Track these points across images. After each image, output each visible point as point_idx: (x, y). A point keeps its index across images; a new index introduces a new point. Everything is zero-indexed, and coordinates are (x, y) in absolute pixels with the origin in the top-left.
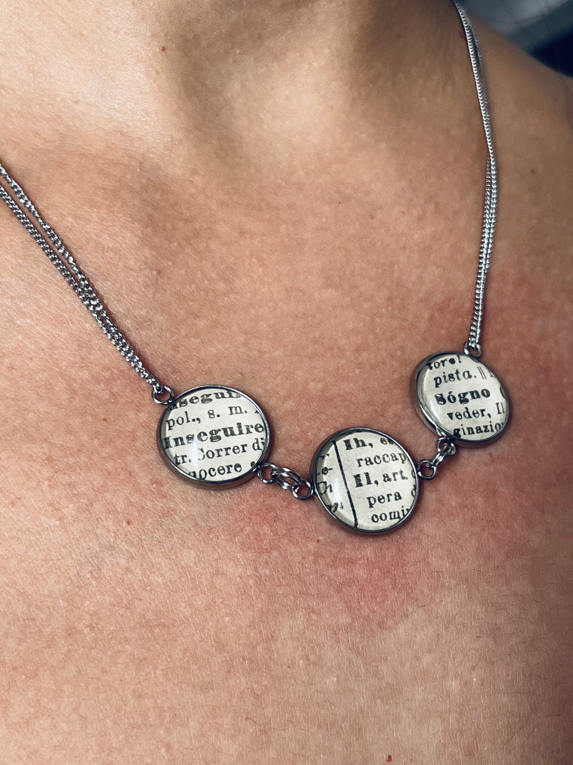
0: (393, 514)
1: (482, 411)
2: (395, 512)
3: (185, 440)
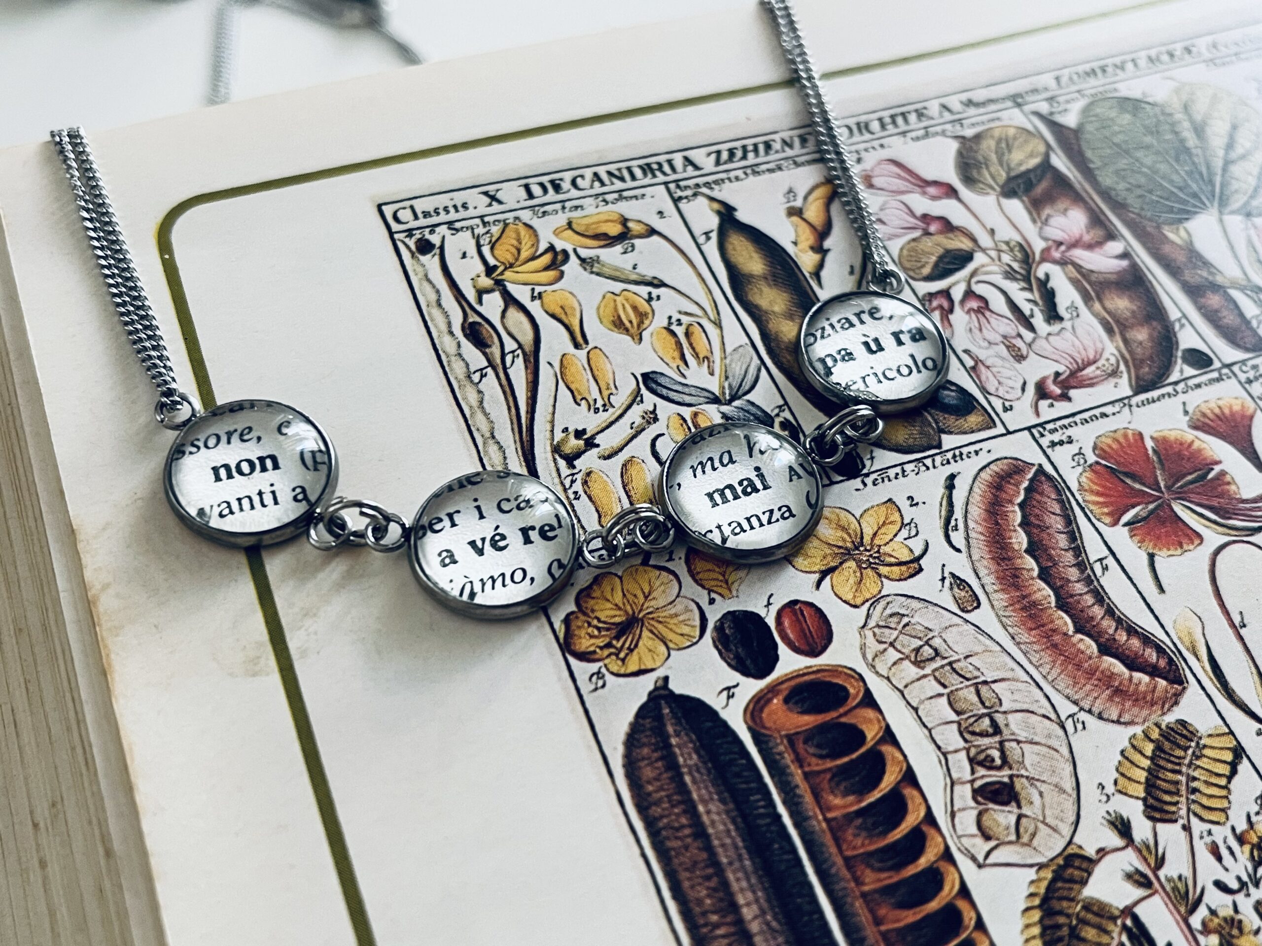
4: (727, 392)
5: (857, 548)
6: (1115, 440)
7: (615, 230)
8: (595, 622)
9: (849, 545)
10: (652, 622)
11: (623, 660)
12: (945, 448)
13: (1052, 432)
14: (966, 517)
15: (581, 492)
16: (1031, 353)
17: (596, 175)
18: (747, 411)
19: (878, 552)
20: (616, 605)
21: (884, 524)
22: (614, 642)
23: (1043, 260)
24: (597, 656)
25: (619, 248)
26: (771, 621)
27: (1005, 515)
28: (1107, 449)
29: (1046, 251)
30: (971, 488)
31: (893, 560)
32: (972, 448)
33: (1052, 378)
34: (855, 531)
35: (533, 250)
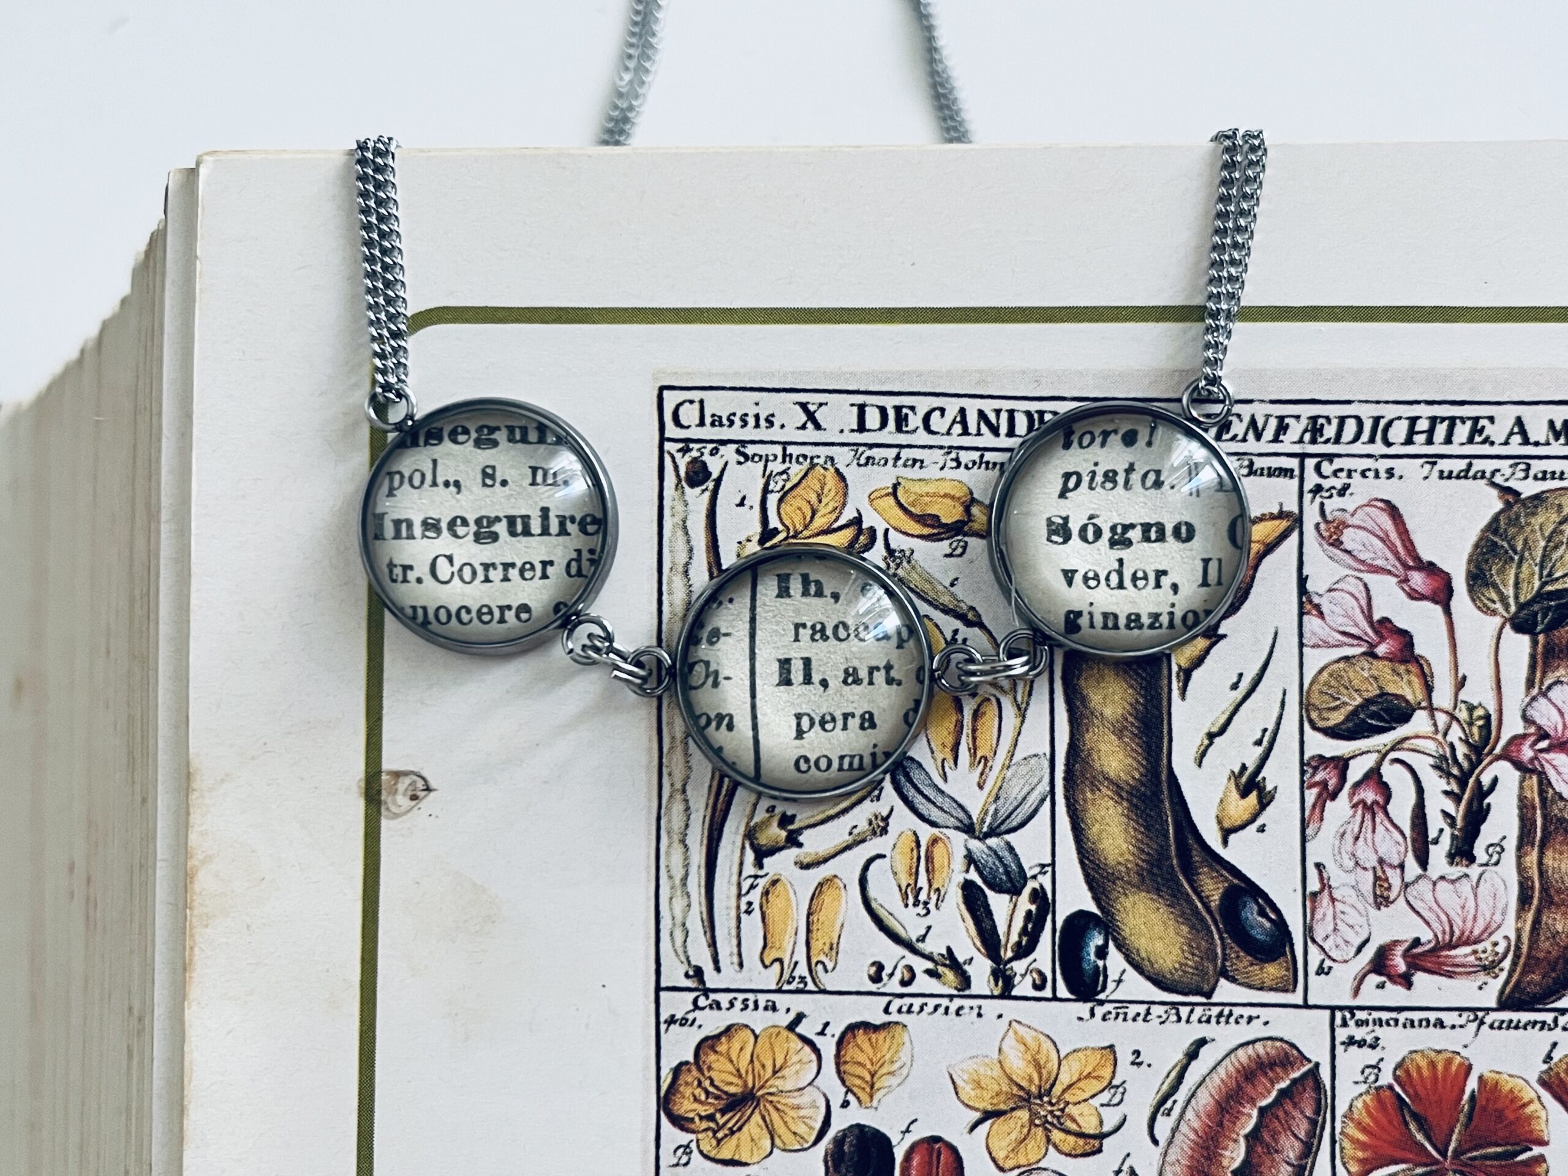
0: (847, 761)
1: (1160, 573)
2: (852, 757)
3: (418, 530)
4: (988, 820)
5: (1040, 1097)
6: (1432, 1064)
7: (950, 514)
8: (707, 1083)
9: (1034, 1089)
10: (767, 1105)
11: (719, 1141)
12: (1215, 999)
13: (1360, 1023)
14: (1189, 1101)
15: (756, 906)
16: (1401, 899)
17: (962, 411)
18: (1000, 859)
19: (1062, 1110)
20: (738, 1070)
21: (1088, 1076)
22: (718, 1116)
23: (1505, 756)
24: (693, 1126)
25: (944, 546)
26: (899, 1154)
27: (1236, 1117)
28: (1415, 1075)
29: (1517, 740)
30: (1215, 1068)
31: (1073, 1127)
32: (1247, 1012)
33: (1406, 945)
34: (1049, 1073)
35: (834, 517)
